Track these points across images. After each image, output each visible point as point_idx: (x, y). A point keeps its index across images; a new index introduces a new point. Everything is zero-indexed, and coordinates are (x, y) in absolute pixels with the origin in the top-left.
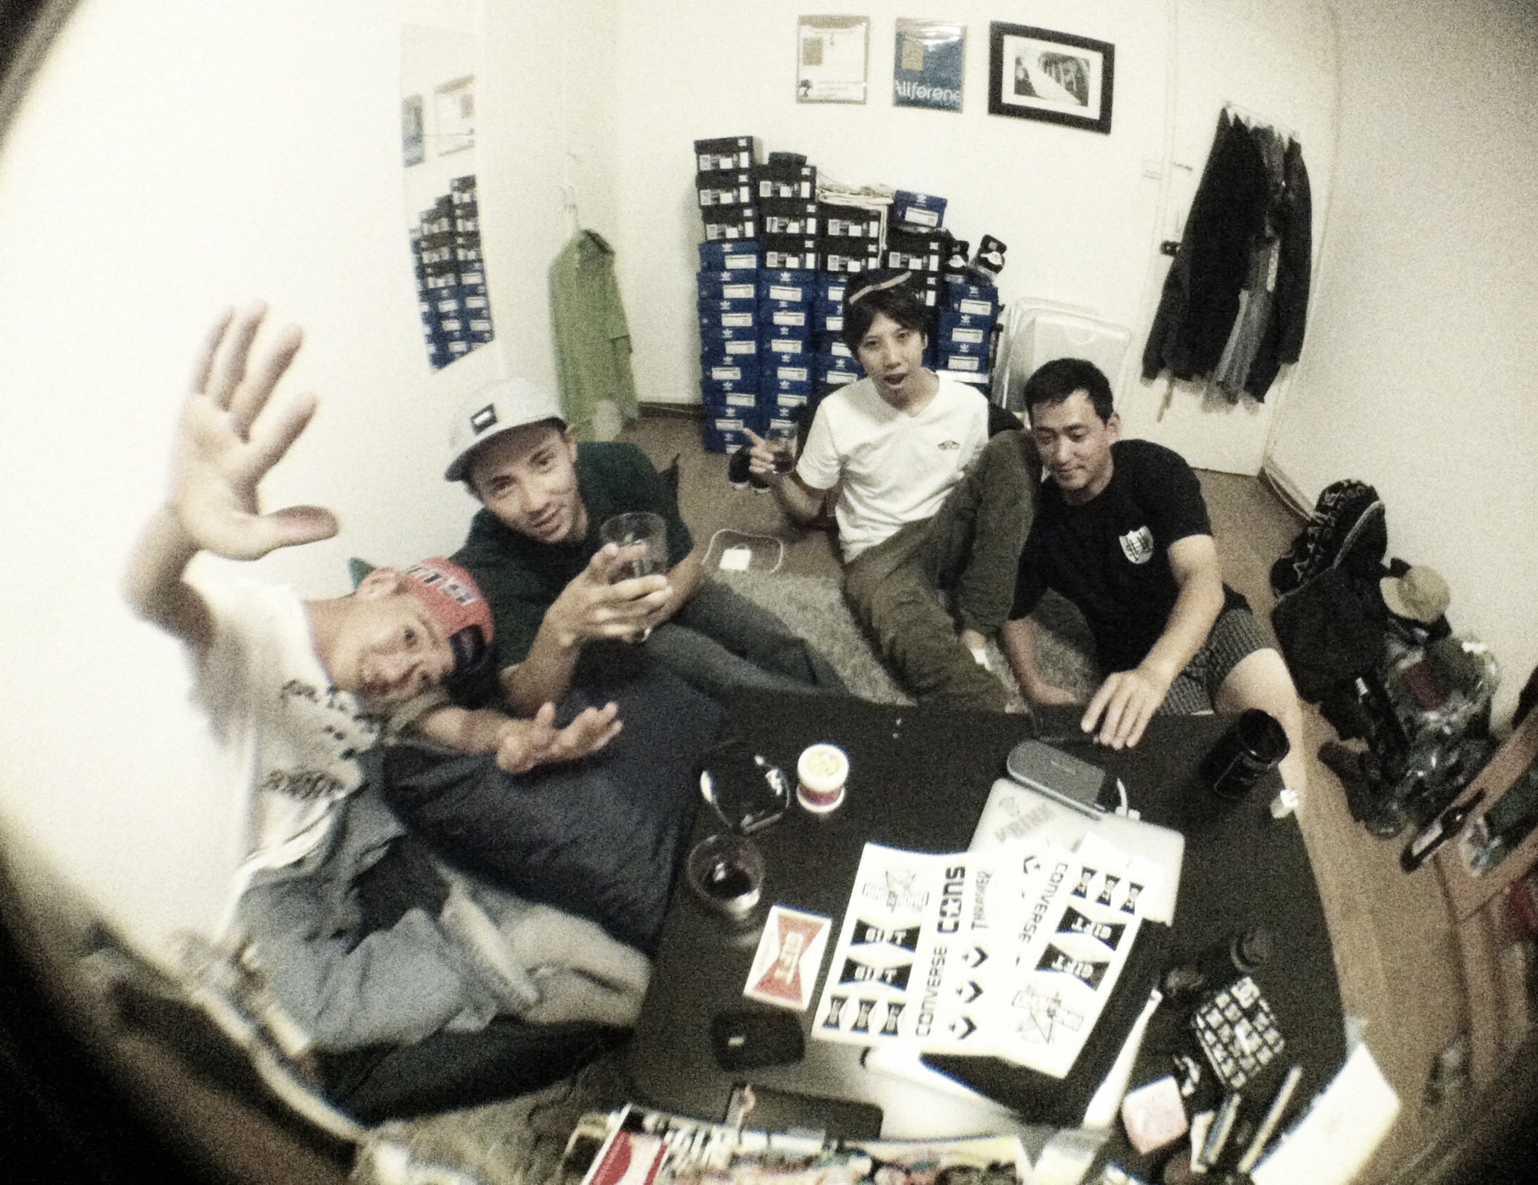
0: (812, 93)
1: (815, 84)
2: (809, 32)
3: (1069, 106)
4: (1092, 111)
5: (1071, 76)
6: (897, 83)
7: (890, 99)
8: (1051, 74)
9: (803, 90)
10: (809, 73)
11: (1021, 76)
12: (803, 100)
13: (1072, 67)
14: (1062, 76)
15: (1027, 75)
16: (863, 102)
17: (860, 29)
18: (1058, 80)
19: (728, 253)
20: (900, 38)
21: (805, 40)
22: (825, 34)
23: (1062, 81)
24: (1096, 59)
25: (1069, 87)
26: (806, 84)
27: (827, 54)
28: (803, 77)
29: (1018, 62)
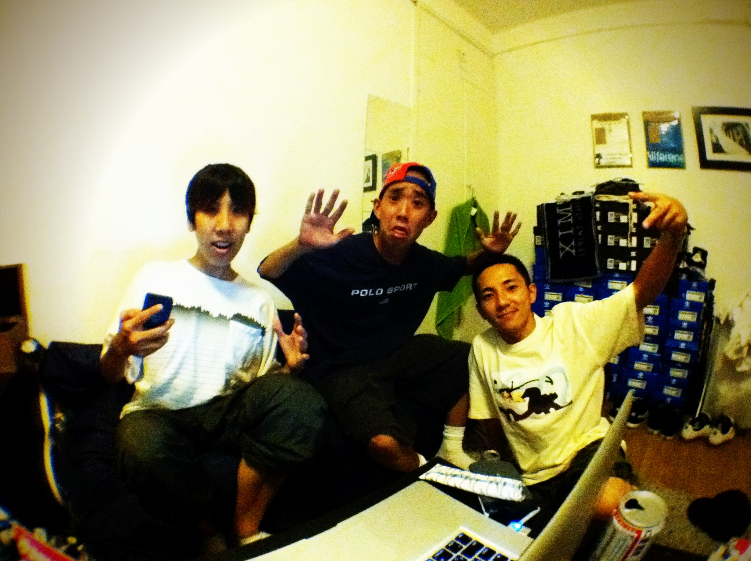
0: (603, 162)
1: (603, 156)
2: (598, 124)
3: (743, 156)
5: (741, 136)
6: (648, 153)
7: (645, 163)
8: (730, 137)
9: (597, 160)
10: (600, 149)
11: (714, 141)
12: (598, 166)
13: (739, 129)
14: (736, 137)
15: (717, 139)
16: (630, 166)
17: (623, 121)
18: (734, 140)
20: (647, 125)
21: (596, 129)
22: (605, 125)
23: (737, 140)
24: (750, 121)
25: (741, 144)
26: (598, 156)
27: (609, 137)
28: (597, 152)
29: (711, 131)
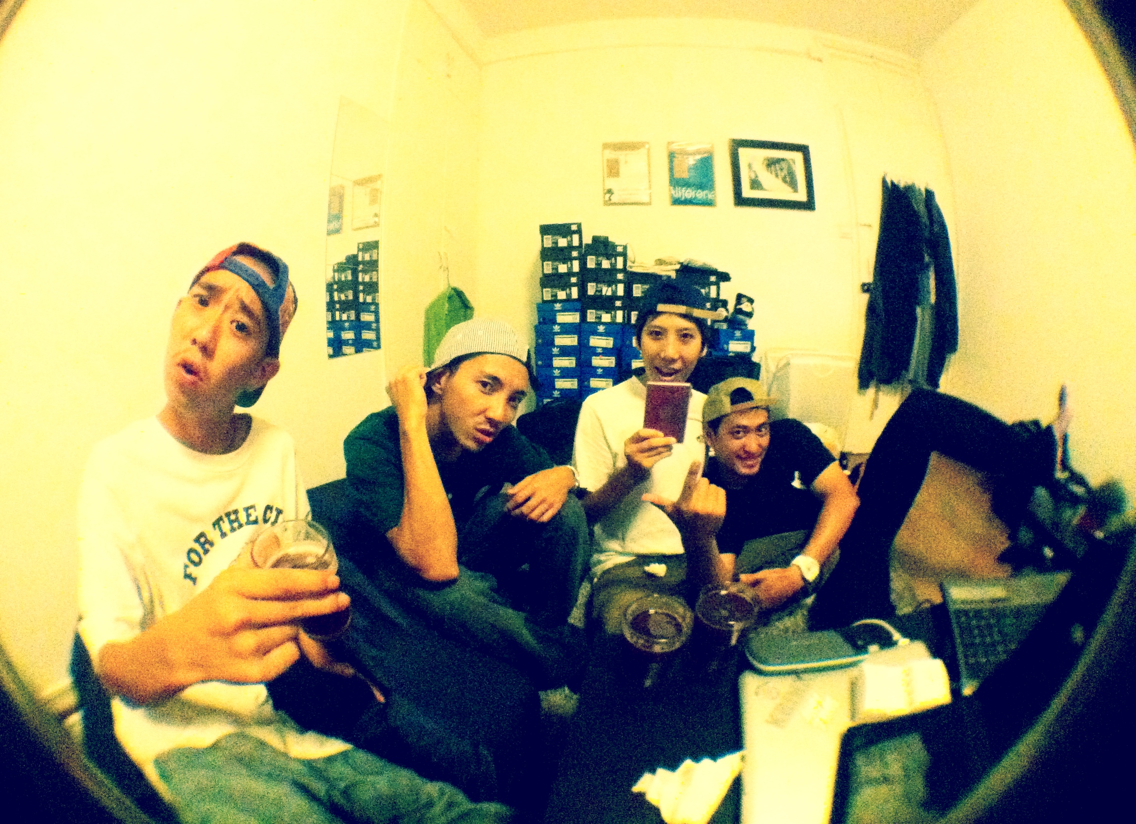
0: (615, 199)
1: (615, 191)
2: (610, 154)
3: (786, 194)
4: (801, 196)
5: (785, 172)
6: (672, 188)
7: (667, 200)
8: (771, 173)
9: (608, 196)
10: (611, 183)
11: (753, 177)
12: (608, 203)
13: (783, 164)
14: (779, 172)
15: (757, 177)
16: (649, 204)
17: (643, 151)
18: (777, 176)
19: (559, 311)
20: (672, 156)
21: (608, 161)
22: (621, 156)
23: (780, 177)
24: (798, 157)
25: (784, 180)
26: (610, 191)
27: (623, 169)
28: (608, 187)
29: (750, 166)
